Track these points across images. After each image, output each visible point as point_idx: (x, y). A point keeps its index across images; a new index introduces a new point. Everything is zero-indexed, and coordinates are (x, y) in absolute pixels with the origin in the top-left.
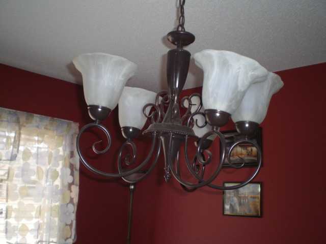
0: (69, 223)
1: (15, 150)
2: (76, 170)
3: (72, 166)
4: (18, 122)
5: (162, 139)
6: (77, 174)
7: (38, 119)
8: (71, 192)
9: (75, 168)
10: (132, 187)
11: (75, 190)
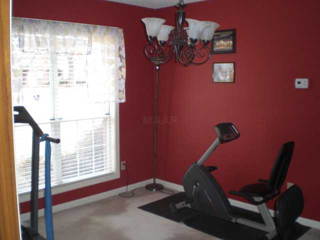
0: (122, 90)
1: (89, 48)
2: (123, 58)
3: (120, 56)
4: (89, 31)
5: (176, 47)
6: (124, 61)
7: (100, 28)
8: (122, 71)
9: (123, 57)
10: (157, 68)
11: (124, 70)
